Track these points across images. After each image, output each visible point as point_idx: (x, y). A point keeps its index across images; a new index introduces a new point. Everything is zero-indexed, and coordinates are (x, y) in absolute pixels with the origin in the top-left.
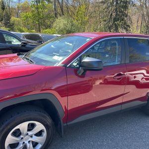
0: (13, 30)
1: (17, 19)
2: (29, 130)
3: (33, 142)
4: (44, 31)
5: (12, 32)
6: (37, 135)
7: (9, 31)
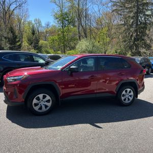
0: (41, 52)
1: (45, 42)
2: (43, 98)
3: (45, 105)
4: (68, 52)
5: (39, 54)
6: (46, 101)
7: (38, 53)
